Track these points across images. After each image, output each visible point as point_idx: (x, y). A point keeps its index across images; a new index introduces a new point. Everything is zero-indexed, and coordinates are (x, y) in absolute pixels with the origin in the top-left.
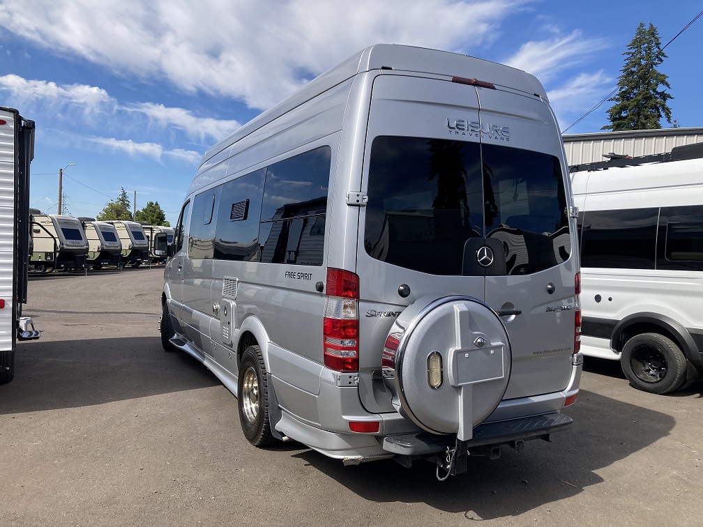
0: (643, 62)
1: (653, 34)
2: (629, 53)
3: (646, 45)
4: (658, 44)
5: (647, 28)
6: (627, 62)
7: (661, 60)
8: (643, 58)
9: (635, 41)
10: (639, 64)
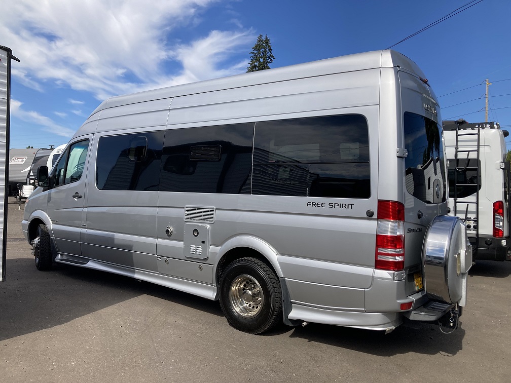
0: (261, 60)
1: (267, 43)
2: (253, 53)
3: (263, 49)
4: (270, 50)
5: (264, 38)
6: (252, 58)
7: (272, 61)
8: (261, 58)
9: (257, 46)
10: (259, 61)
